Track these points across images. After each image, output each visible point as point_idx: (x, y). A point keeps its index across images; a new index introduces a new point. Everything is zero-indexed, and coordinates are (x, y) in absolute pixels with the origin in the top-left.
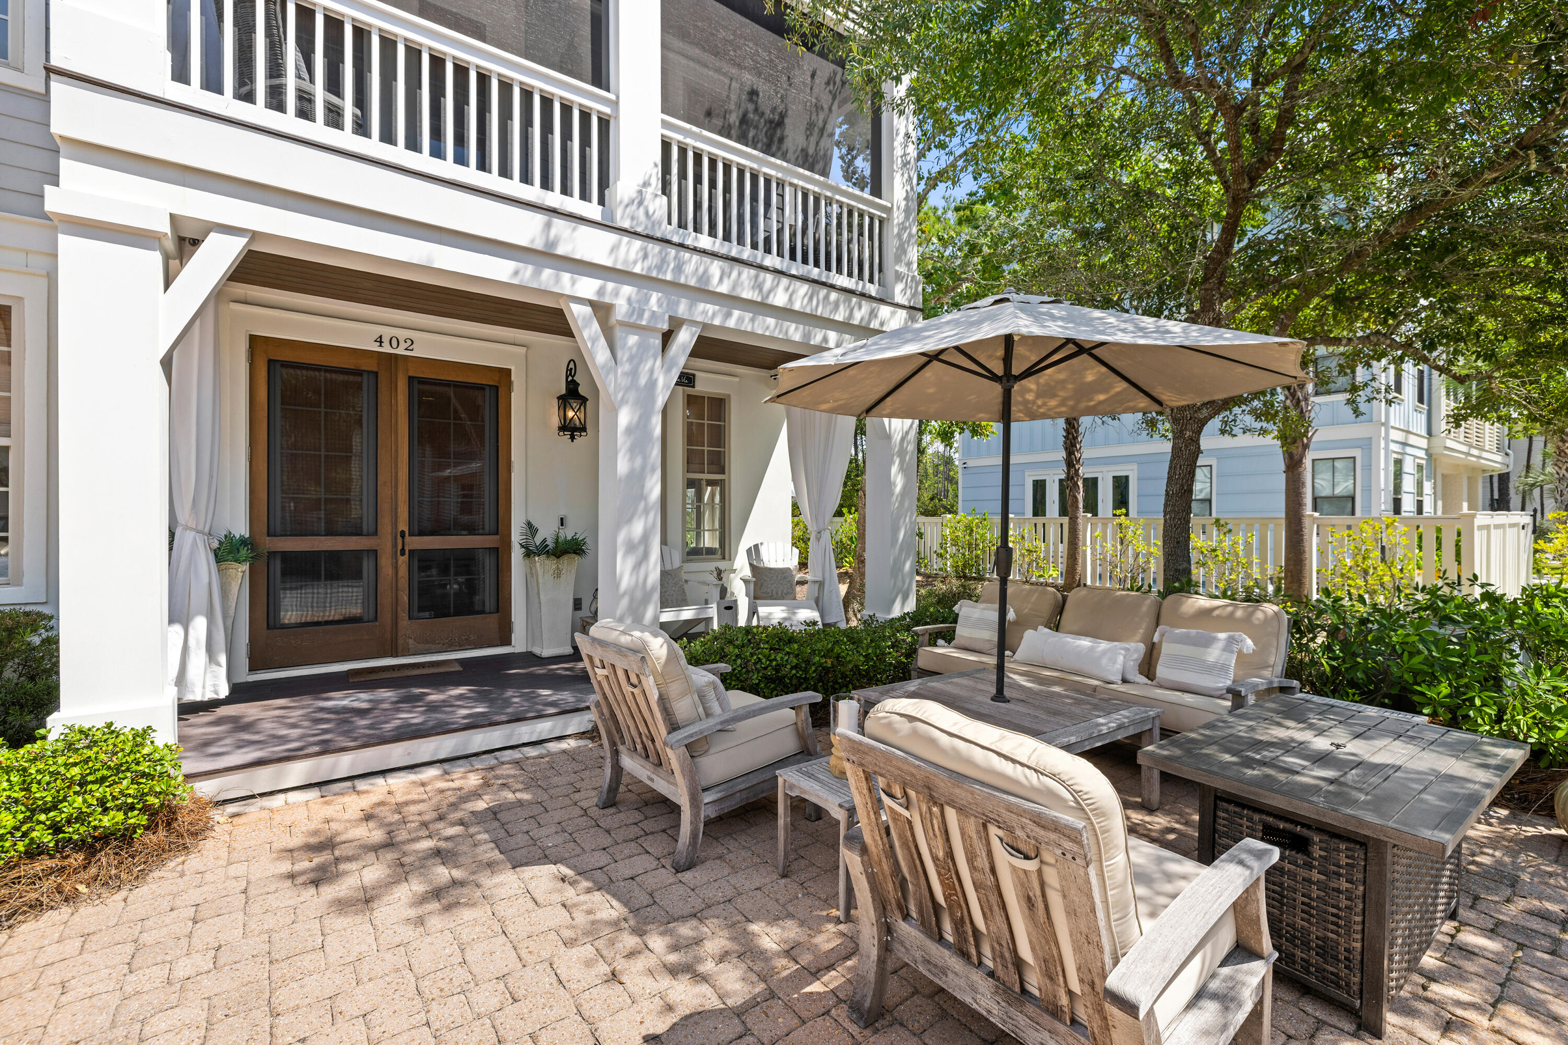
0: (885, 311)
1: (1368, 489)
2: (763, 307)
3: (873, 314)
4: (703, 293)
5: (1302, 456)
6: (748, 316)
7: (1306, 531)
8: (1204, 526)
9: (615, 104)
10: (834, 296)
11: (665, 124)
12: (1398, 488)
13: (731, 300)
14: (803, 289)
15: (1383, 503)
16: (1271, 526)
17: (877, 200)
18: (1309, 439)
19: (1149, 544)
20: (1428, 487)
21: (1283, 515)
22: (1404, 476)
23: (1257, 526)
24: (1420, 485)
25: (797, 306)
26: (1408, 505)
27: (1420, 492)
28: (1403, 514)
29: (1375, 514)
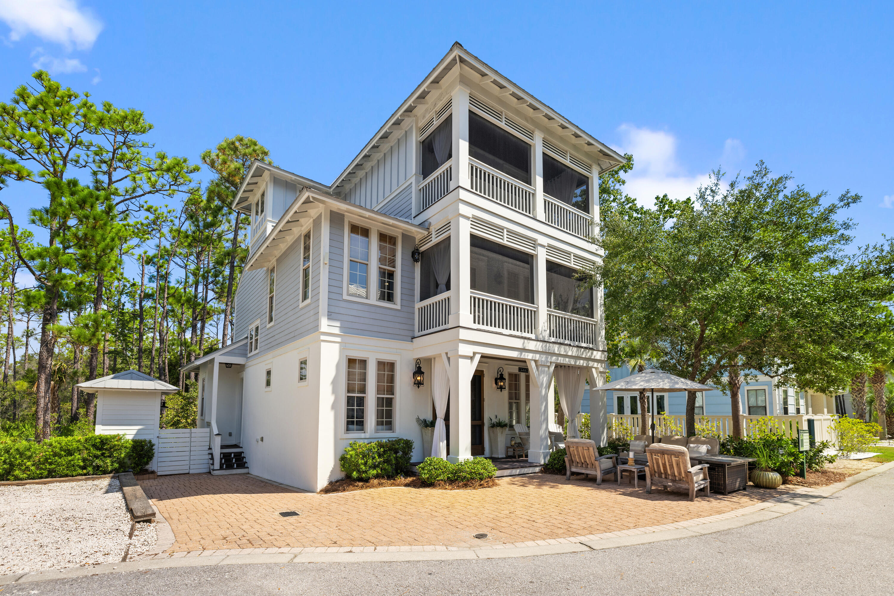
0: (595, 352)
1: (771, 404)
2: (566, 356)
3: (592, 354)
4: (554, 354)
5: (737, 392)
6: (562, 359)
7: (741, 421)
8: (700, 419)
9: (537, 308)
10: (582, 350)
11: (548, 311)
12: (785, 402)
13: (559, 355)
14: (575, 349)
15: (778, 409)
16: (727, 419)
17: (592, 319)
18: (740, 385)
19: (677, 427)
20: (802, 402)
21: (731, 415)
22: (789, 397)
23: (721, 419)
24: (797, 400)
25: (574, 355)
26: (792, 410)
27: (798, 404)
28: (789, 414)
29: (775, 415)
